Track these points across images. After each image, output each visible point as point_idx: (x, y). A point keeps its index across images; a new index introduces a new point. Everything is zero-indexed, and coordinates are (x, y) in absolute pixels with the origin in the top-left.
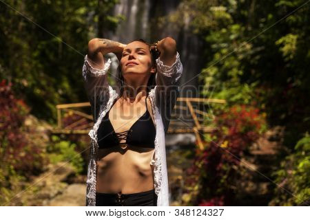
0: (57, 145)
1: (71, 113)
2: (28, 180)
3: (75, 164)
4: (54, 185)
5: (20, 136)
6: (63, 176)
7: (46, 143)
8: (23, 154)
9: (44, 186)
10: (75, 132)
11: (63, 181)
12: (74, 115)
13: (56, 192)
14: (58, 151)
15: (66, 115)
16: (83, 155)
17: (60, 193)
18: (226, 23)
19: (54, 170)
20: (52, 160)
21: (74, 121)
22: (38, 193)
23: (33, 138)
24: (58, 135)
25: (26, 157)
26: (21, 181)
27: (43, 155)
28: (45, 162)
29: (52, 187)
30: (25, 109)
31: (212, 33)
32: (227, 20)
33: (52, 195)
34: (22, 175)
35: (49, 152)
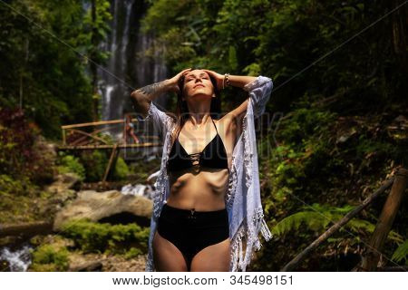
0: (64, 159)
1: (72, 132)
2: (42, 189)
3: (79, 174)
4: (64, 192)
5: (33, 153)
6: (70, 184)
7: (54, 157)
8: (36, 167)
9: (56, 193)
10: (78, 147)
11: (71, 188)
12: (75, 133)
13: (66, 197)
14: (64, 164)
15: (68, 134)
16: (85, 166)
17: (69, 198)
18: (191, 56)
19: (63, 179)
20: (60, 172)
21: (76, 139)
22: (52, 199)
23: (44, 154)
24: (64, 150)
25: (39, 169)
26: (36, 189)
27: (53, 168)
28: (55, 173)
29: (63, 194)
30: (36, 130)
31: (178, 64)
32: (191, 53)
33: (63, 200)
34: (37, 184)
35: (57, 165)
